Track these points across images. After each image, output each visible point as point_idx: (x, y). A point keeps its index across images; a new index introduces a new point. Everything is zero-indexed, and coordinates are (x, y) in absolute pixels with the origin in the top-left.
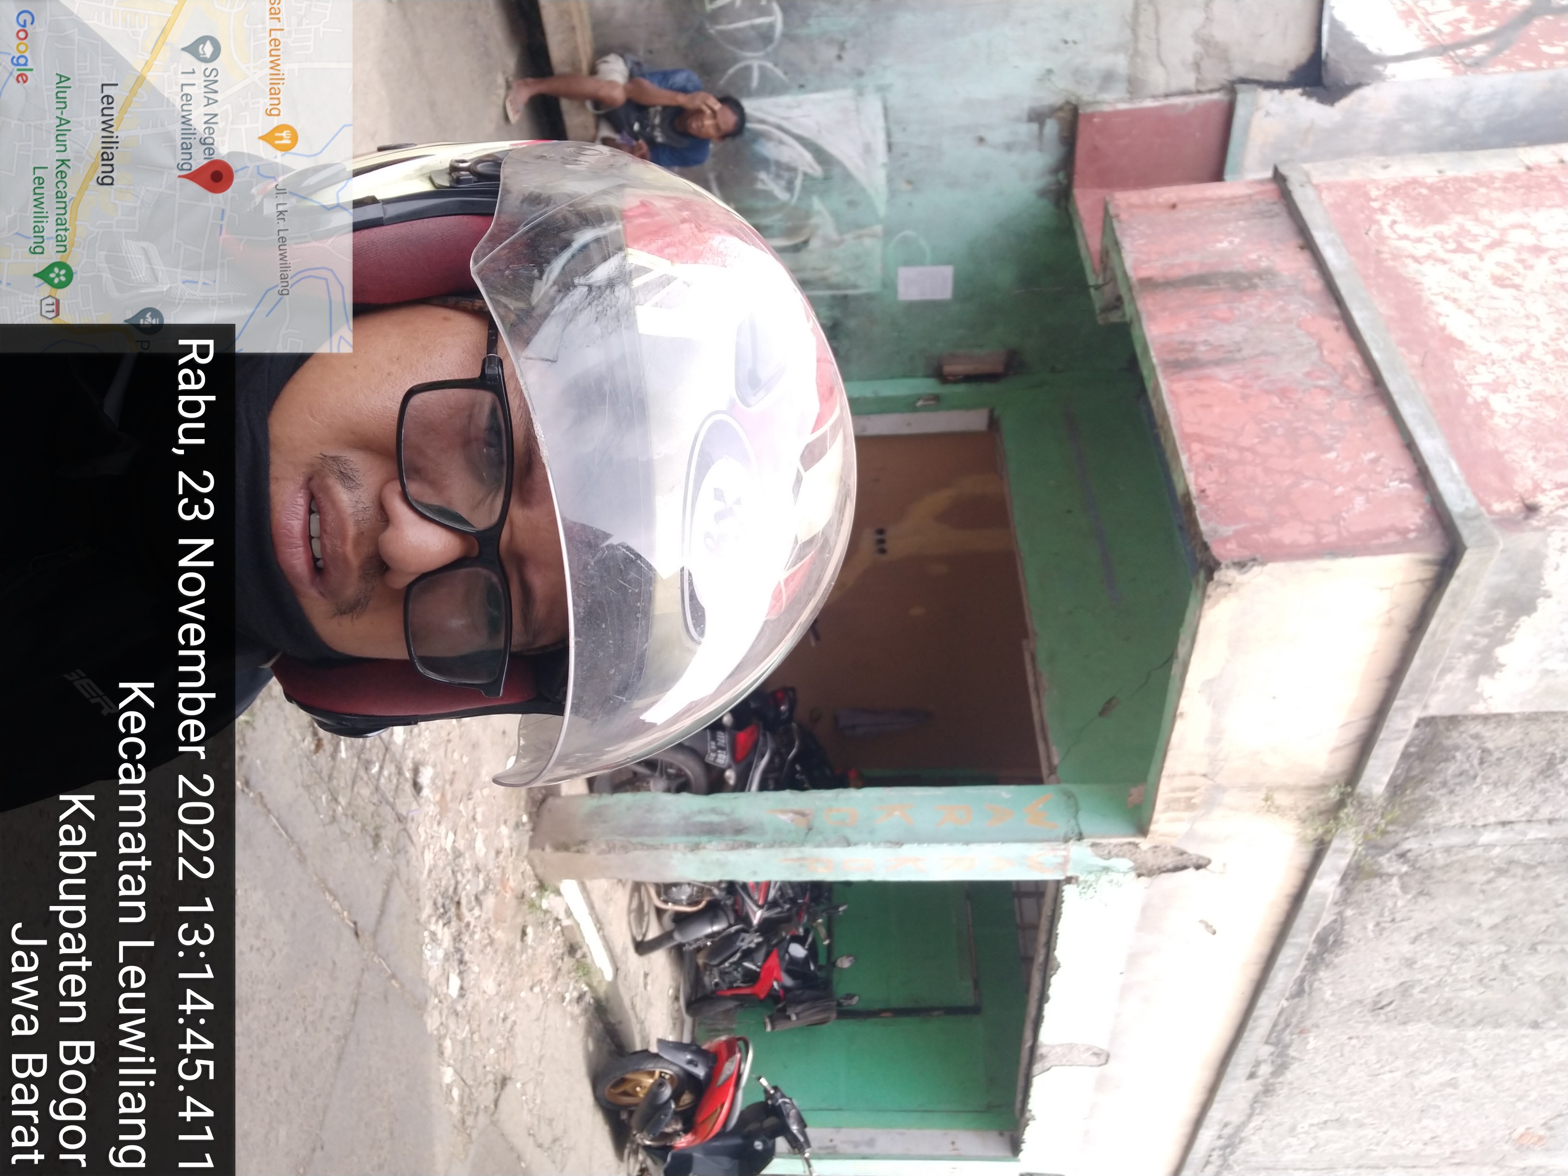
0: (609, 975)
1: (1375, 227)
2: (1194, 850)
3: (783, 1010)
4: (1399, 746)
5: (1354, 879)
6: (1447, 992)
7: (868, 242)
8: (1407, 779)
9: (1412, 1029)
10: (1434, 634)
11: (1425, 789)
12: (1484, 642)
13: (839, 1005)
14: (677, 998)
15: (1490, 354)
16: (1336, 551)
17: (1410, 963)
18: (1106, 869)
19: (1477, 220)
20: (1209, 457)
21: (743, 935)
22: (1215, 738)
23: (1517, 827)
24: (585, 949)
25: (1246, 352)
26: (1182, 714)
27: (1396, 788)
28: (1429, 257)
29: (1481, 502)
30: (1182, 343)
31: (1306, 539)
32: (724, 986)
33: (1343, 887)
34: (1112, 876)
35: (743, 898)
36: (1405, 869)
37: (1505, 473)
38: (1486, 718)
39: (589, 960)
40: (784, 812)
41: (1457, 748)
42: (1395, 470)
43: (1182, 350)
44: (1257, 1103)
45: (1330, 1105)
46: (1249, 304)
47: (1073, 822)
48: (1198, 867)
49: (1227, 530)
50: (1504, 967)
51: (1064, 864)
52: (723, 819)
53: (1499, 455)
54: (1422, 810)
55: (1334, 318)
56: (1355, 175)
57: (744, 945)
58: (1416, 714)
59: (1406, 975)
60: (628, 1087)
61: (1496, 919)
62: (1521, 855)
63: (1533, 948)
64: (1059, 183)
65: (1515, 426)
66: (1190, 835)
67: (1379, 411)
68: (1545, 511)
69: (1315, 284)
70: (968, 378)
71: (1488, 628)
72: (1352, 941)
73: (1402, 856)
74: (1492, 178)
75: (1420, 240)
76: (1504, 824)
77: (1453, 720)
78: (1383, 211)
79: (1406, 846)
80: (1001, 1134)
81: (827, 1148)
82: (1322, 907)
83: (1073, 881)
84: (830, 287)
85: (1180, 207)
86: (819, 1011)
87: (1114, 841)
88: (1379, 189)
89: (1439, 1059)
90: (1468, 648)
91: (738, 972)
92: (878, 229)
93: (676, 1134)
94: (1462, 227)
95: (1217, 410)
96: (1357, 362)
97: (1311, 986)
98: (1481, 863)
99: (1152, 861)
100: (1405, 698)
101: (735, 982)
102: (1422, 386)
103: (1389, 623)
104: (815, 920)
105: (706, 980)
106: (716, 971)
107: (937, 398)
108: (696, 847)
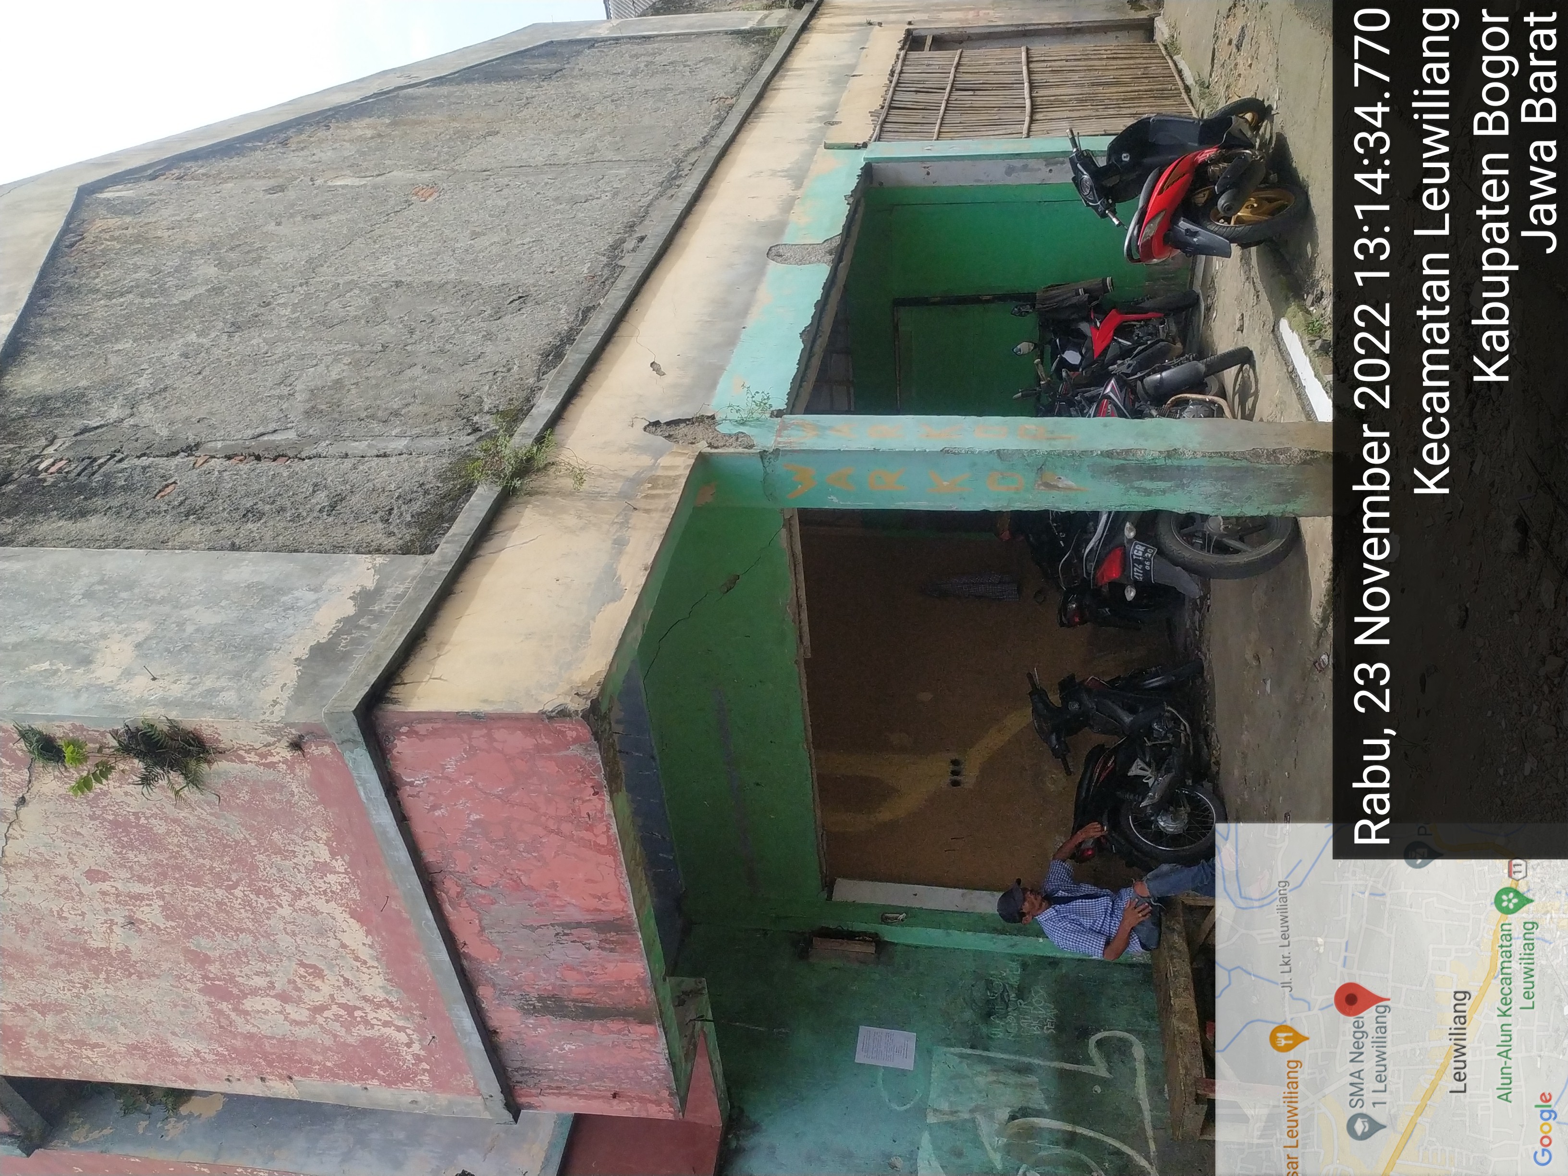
0: (1284, 324)
1: (426, 1043)
2: (658, 440)
3: (1092, 298)
4: (456, 528)
5: (521, 410)
6: (463, 311)
7: (945, 1106)
8: (455, 499)
9: (498, 280)
10: (402, 631)
11: (444, 488)
12: (362, 622)
13: (1033, 306)
14: (1208, 309)
15: (327, 901)
16: (475, 719)
17: (489, 336)
18: (743, 423)
19: (335, 1036)
20: (590, 828)
21: (1129, 371)
22: (620, 544)
23: (375, 452)
24: (1311, 350)
25: (552, 932)
26: (646, 569)
27: (468, 489)
28: (378, 1006)
29: (341, 756)
30: (612, 950)
31: (500, 734)
32: (1154, 322)
33: (532, 403)
34: (736, 416)
35: (1124, 406)
36: (476, 419)
37: (318, 784)
38: (378, 551)
39: (1307, 338)
40: (1070, 489)
41: (409, 525)
42: (417, 796)
43: (613, 942)
44: (644, 215)
45: (581, 215)
46: (546, 982)
47: (769, 470)
48: (657, 424)
49: (575, 750)
50: (412, 332)
51: (784, 427)
52: (1137, 484)
53: (322, 801)
54: (451, 470)
55: (467, 956)
56: (443, 1098)
57: (1128, 361)
58: (434, 558)
59: (494, 326)
60: (1267, 206)
61: (409, 373)
62: (376, 427)
63: (384, 347)
64: (737, 1138)
65: (308, 828)
66: (658, 454)
67: (430, 856)
68: (284, 743)
69: (484, 992)
70: (851, 936)
71: (356, 634)
72: (534, 356)
73: (476, 430)
74: (321, 1075)
75: (386, 1024)
76: (385, 455)
77: (406, 550)
78: (417, 1057)
79: (472, 438)
80: (881, 184)
81: (1056, 163)
82: (552, 385)
83: (775, 413)
84: (989, 1061)
85: (609, 1094)
86: (1054, 298)
87: (731, 450)
88: (421, 1080)
89: (481, 255)
90: (378, 617)
91: (1138, 335)
92: (931, 1119)
93: (1214, 161)
94: (349, 1031)
95: (581, 876)
96: (448, 908)
97: (577, 315)
98: (411, 421)
99: (699, 430)
100: (441, 572)
101: (1141, 326)
102: (389, 877)
103: (441, 645)
104: (1048, 383)
105: (1174, 329)
106: (1162, 335)
107: (885, 920)
108: (1171, 454)
